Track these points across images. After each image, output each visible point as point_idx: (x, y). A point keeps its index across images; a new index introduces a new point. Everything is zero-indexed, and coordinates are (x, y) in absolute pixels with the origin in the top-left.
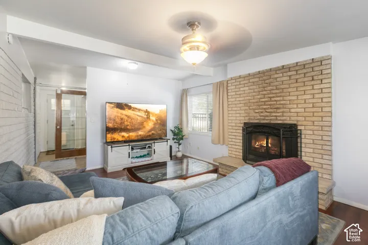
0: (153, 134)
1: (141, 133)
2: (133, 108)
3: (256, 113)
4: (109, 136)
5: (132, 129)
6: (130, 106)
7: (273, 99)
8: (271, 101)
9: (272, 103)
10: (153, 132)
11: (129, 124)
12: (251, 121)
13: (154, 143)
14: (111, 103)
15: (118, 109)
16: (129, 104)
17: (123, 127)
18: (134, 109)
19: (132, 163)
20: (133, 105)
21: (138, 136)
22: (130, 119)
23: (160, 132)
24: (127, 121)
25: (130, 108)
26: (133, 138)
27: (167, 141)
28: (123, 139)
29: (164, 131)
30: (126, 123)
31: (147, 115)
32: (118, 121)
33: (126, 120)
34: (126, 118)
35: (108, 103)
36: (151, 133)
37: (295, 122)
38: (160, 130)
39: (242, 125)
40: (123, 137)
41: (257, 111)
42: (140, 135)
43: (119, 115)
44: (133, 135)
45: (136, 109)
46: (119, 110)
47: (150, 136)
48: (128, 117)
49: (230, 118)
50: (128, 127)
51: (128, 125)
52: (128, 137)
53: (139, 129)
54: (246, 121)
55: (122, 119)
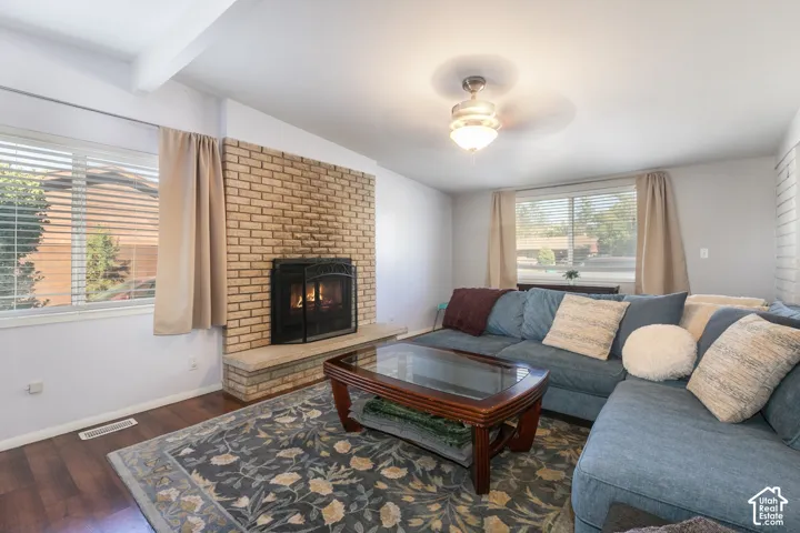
3: (297, 238)
7: (323, 217)
8: (319, 219)
9: (322, 223)
12: (288, 256)
37: (348, 256)
39: (269, 265)
41: (298, 235)
49: (232, 249)
54: (278, 256)
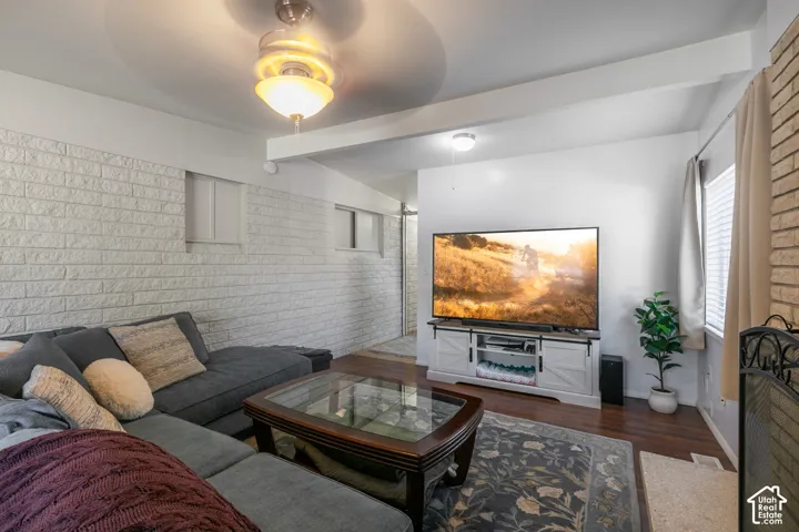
0: (546, 311)
1: (508, 305)
2: (492, 244)
4: (438, 303)
5: (487, 294)
6: (484, 240)
10: (546, 306)
11: (480, 280)
13: (541, 339)
14: (442, 235)
15: (456, 248)
16: (482, 236)
17: (466, 288)
18: (495, 246)
19: (478, 376)
20: (490, 237)
21: (501, 312)
22: (483, 271)
23: (571, 309)
24: (476, 273)
25: (483, 243)
26: (489, 315)
27: (589, 344)
28: (467, 315)
29: (588, 310)
30: (473, 278)
31: (528, 261)
32: (456, 272)
33: (472, 272)
34: (474, 267)
35: (438, 235)
36: (539, 310)
38: (573, 304)
40: (467, 309)
42: (508, 311)
43: (458, 260)
44: (489, 308)
45: (499, 245)
46: (460, 250)
47: (536, 315)
48: (479, 265)
50: (479, 289)
51: (477, 284)
52: (477, 311)
53: (507, 295)
55: (464, 270)
